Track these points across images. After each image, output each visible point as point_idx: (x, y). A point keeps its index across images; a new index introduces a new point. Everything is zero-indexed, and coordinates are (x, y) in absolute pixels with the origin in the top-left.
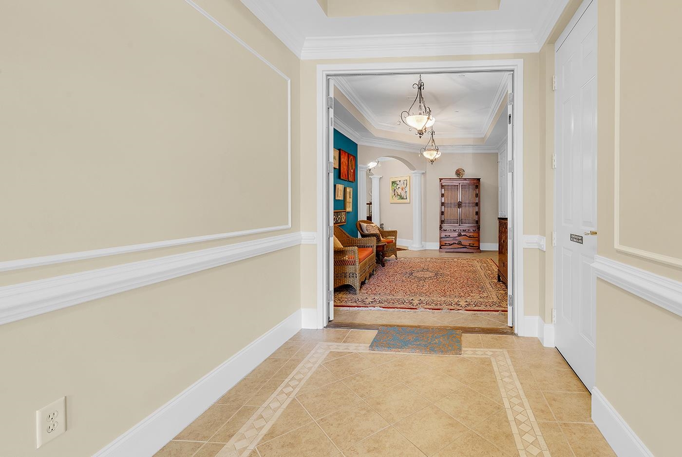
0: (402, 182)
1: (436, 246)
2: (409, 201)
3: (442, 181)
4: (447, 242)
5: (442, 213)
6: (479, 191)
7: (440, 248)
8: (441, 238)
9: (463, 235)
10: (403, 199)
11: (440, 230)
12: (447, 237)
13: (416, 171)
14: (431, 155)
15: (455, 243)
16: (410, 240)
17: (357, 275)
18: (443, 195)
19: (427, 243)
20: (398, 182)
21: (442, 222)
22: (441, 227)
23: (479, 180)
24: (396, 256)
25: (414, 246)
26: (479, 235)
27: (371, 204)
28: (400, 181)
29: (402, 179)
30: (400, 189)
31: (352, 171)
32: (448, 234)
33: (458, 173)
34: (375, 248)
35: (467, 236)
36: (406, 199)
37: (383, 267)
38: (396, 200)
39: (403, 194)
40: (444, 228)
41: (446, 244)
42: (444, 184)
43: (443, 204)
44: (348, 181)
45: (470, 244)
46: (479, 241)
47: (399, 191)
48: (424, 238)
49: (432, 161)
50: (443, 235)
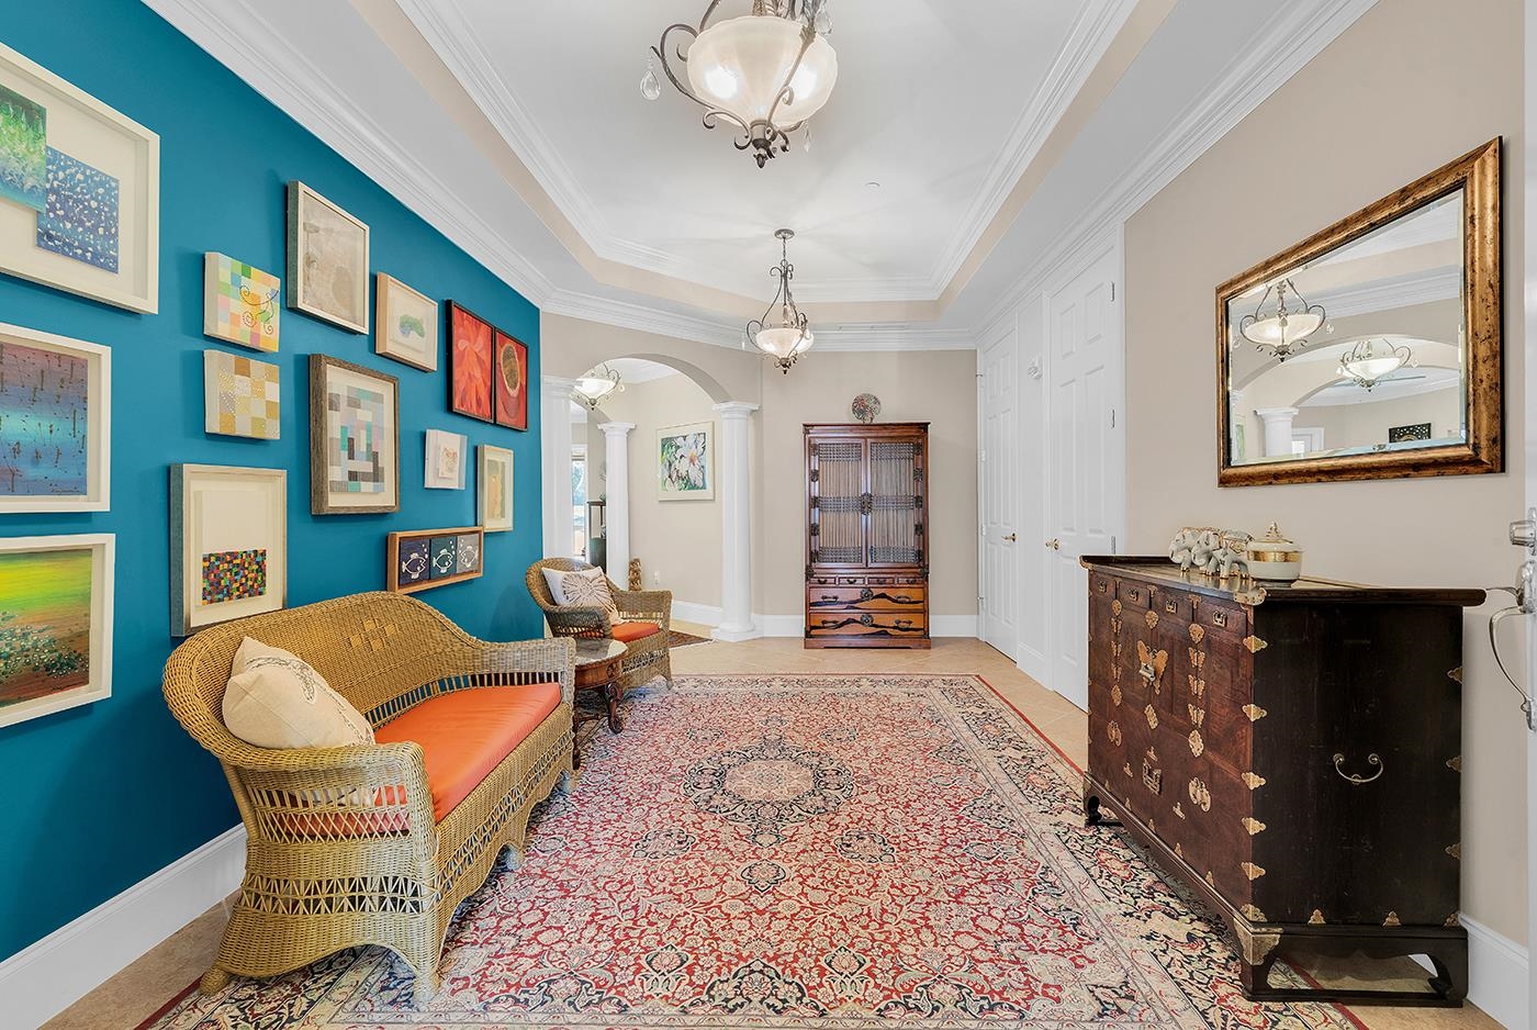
0: (690, 440)
1: (795, 625)
2: (711, 492)
3: (814, 433)
4: (830, 618)
5: (813, 530)
6: (925, 462)
7: (808, 635)
8: (810, 605)
9: (877, 597)
10: (694, 487)
11: (807, 579)
12: (825, 602)
13: (731, 404)
14: (782, 342)
15: (855, 621)
16: (715, 609)
17: (425, 891)
18: (814, 476)
19: (766, 617)
20: (680, 442)
21: (813, 556)
22: (809, 574)
23: (924, 427)
24: (668, 678)
25: (726, 626)
26: (926, 595)
27: (602, 504)
28: (685, 438)
29: (691, 431)
30: (685, 461)
31: (514, 393)
32: (830, 592)
33: (860, 406)
34: (568, 683)
35: (889, 598)
36: (704, 487)
37: (616, 733)
38: (674, 492)
39: (694, 475)
40: (819, 574)
41: (824, 622)
42: (818, 441)
43: (814, 502)
44: (495, 424)
45: (898, 622)
46: (925, 612)
47: (683, 466)
48: (759, 601)
49: (786, 364)
50: (816, 596)
